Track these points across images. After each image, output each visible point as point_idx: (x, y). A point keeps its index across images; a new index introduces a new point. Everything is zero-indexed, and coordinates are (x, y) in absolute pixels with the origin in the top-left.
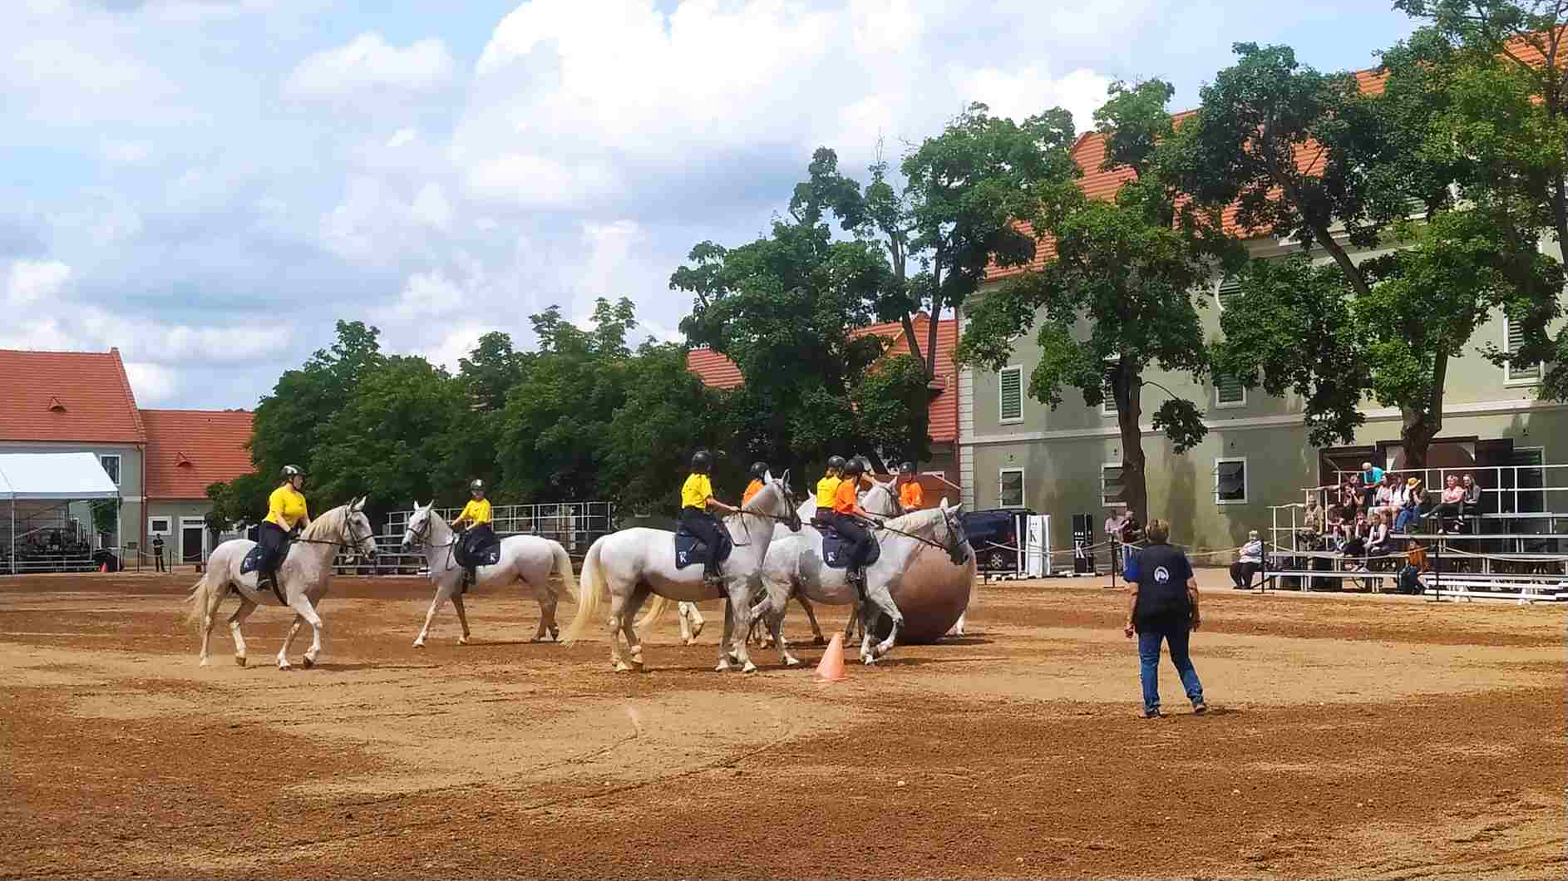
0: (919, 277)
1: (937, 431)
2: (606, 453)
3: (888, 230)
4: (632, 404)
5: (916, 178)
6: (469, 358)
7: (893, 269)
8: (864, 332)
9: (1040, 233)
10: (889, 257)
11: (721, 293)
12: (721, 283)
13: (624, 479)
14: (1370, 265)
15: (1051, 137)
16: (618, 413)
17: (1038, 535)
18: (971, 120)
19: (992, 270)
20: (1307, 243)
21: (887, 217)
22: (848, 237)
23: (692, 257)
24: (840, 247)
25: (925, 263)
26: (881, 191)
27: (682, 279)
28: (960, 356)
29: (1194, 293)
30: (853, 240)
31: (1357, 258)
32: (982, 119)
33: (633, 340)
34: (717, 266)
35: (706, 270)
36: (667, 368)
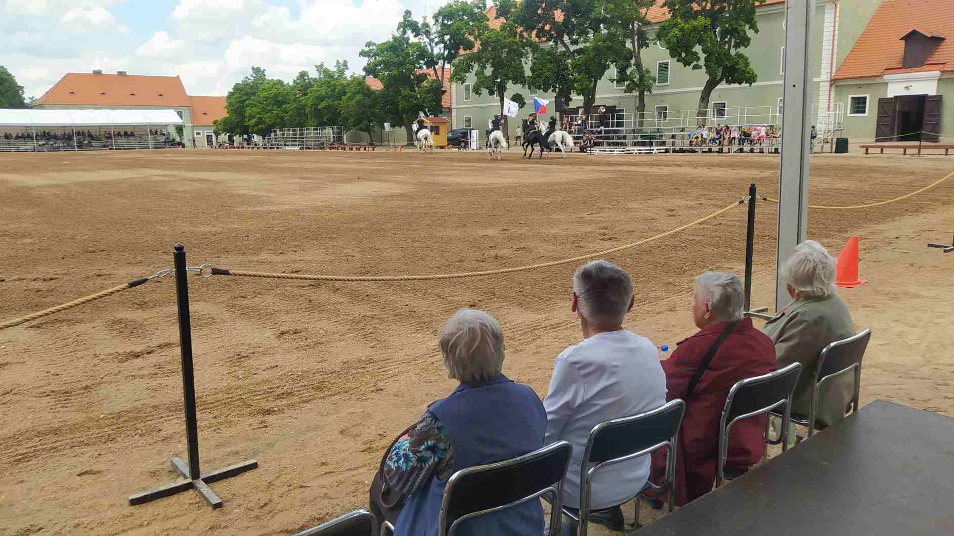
0: (439, 54)
1: (445, 103)
2: (341, 111)
3: (428, 38)
5: (437, 21)
6: (296, 79)
7: (430, 51)
8: (421, 72)
9: (476, 40)
10: (429, 47)
11: (375, 58)
12: (375, 55)
13: (347, 119)
14: (575, 51)
15: (479, 8)
16: (344, 98)
17: (475, 136)
19: (461, 52)
20: (556, 44)
21: (428, 33)
22: (416, 40)
23: (366, 46)
24: (413, 45)
25: (440, 49)
26: (426, 25)
27: (363, 54)
28: (451, 79)
29: (523, 60)
30: (418, 41)
31: (572, 48)
33: (348, 74)
34: (373, 50)
35: (370, 51)
36: (360, 83)
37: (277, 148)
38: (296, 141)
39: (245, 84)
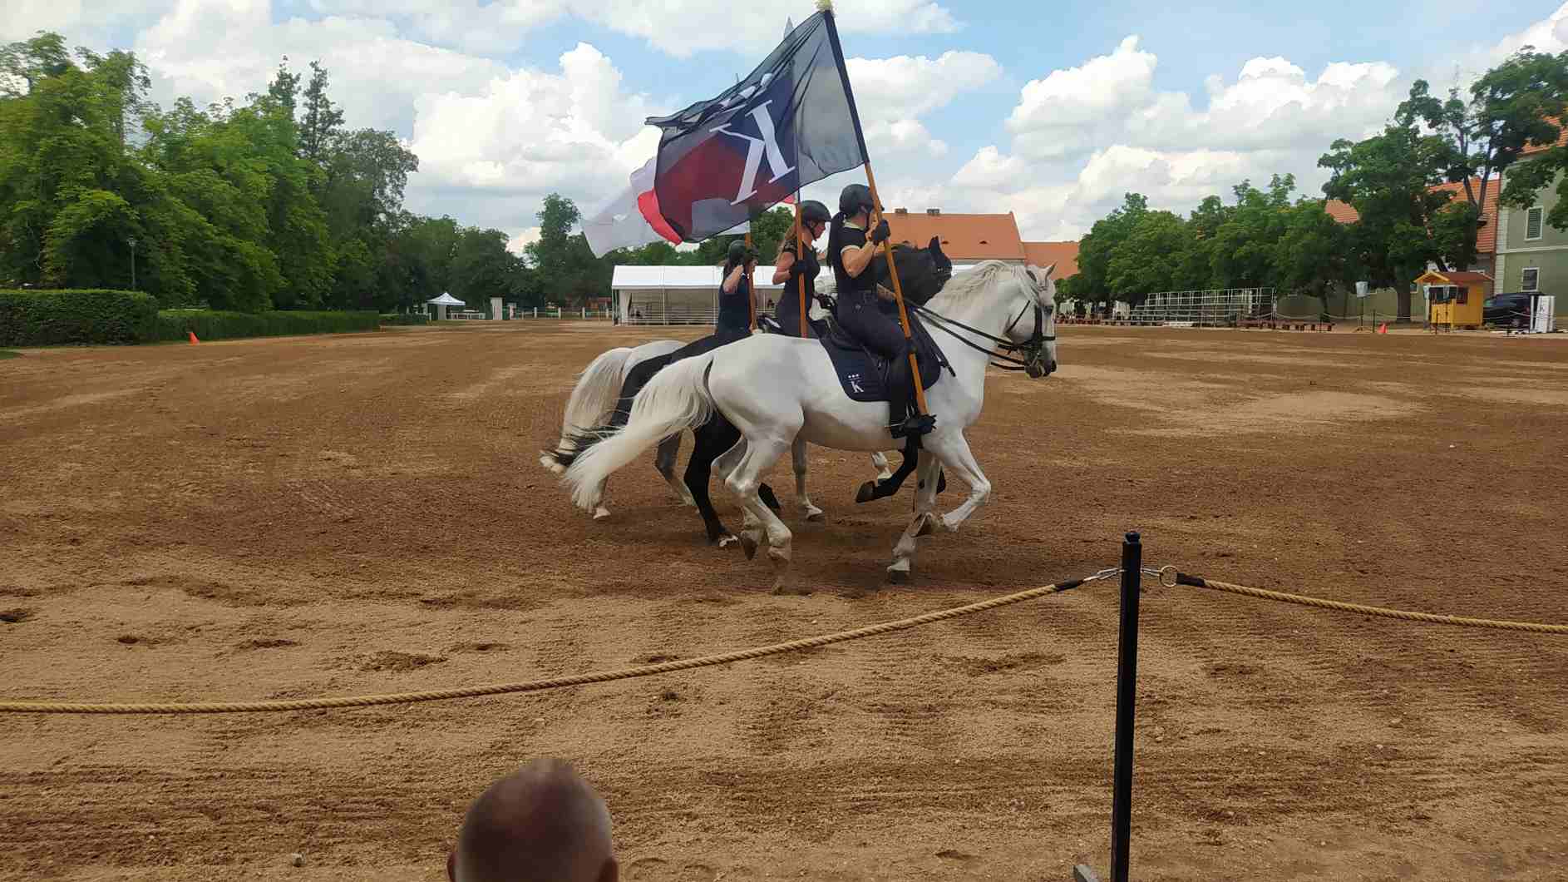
0: (1476, 155)
1: (1482, 246)
2: (1273, 261)
3: (1458, 127)
4: (1290, 234)
5: (1479, 95)
6: (1196, 210)
8: (1438, 189)
10: (1458, 143)
11: (1348, 169)
12: (1347, 164)
13: (1282, 275)
16: (1282, 239)
17: (1546, 307)
18: (1522, 57)
19: (1528, 148)
21: (1457, 119)
22: (1433, 132)
24: (1427, 140)
25: (1481, 146)
26: (1455, 104)
27: (1325, 161)
28: (1501, 201)
30: (1436, 134)
32: (1529, 55)
33: (1292, 198)
34: (1346, 153)
35: (1340, 156)
36: (1313, 213)
37: (1154, 324)
38: (1187, 313)
39: (1112, 220)
